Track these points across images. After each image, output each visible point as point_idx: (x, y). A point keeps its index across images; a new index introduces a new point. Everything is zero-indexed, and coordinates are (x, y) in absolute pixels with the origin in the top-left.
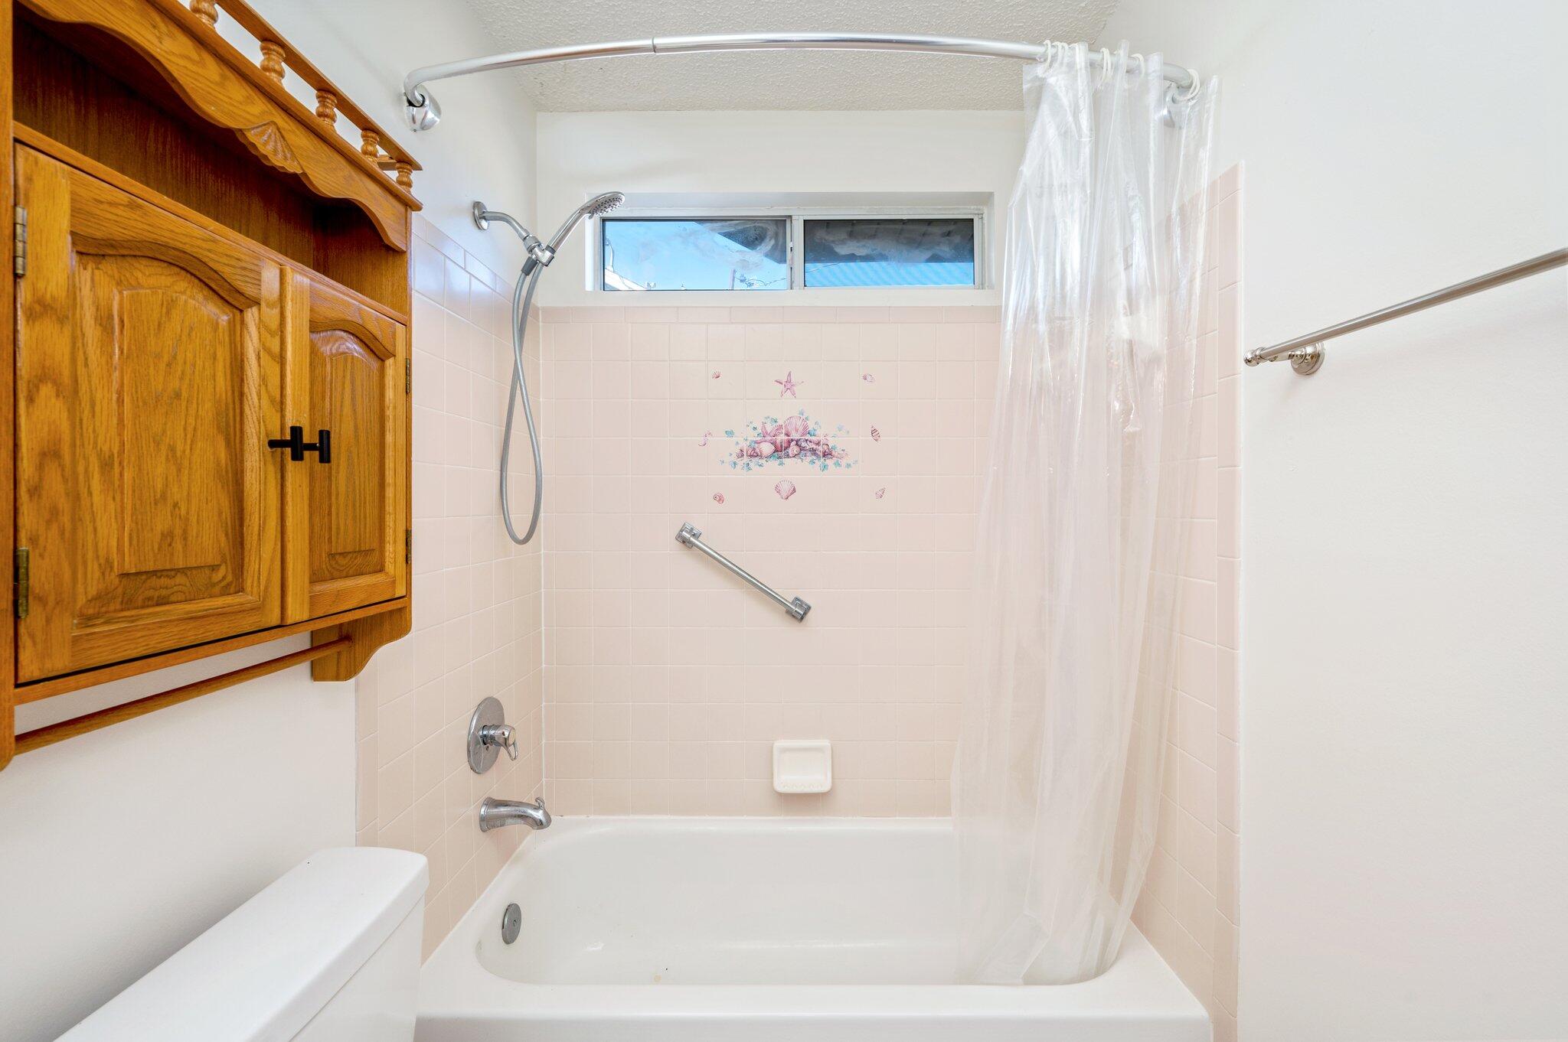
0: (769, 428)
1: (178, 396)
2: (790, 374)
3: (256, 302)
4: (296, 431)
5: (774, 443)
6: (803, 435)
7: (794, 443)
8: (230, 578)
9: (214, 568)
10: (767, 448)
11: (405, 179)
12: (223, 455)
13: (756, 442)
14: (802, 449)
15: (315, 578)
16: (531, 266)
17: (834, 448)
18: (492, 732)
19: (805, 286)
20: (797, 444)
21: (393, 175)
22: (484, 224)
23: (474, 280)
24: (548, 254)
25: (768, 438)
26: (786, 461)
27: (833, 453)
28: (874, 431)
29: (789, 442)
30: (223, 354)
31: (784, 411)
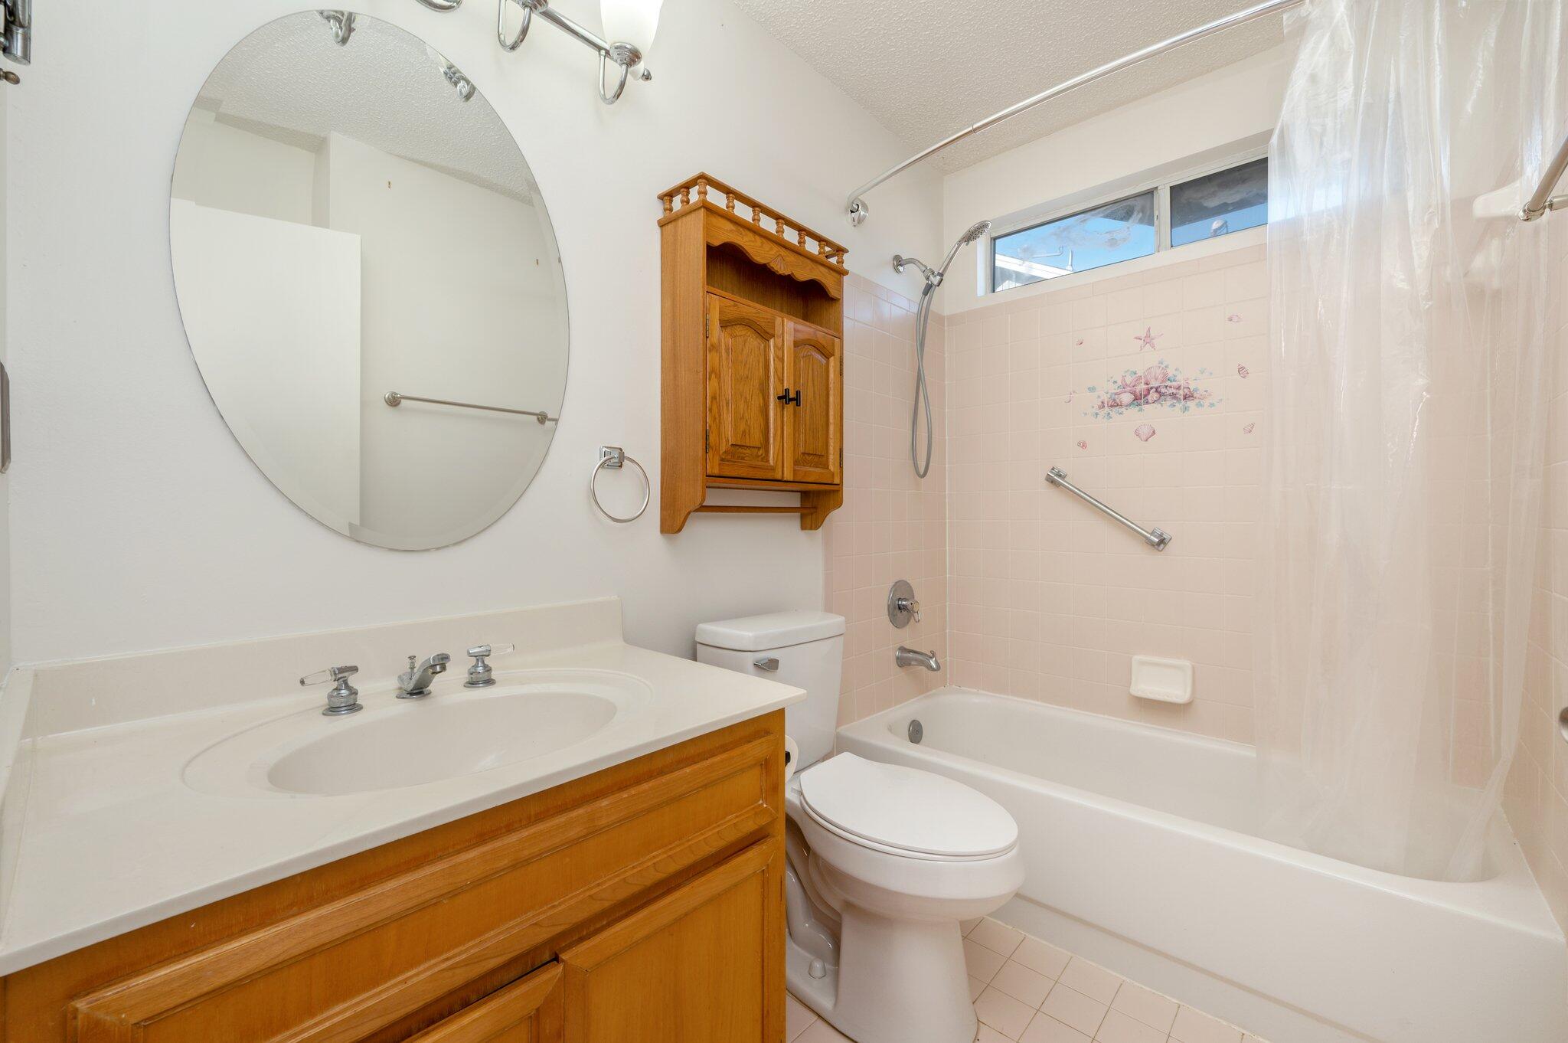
0: (1129, 380)
1: (747, 377)
2: (1149, 329)
3: (773, 336)
4: (787, 391)
5: (1134, 393)
6: (1163, 381)
7: (1154, 390)
8: (764, 455)
9: (759, 448)
10: (1127, 398)
11: (840, 260)
12: (761, 401)
13: (1116, 394)
14: (1161, 394)
15: (796, 463)
16: (928, 289)
17: (1196, 390)
18: (904, 603)
19: (1172, 247)
20: (1156, 391)
21: (833, 260)
22: (901, 269)
23: (893, 307)
24: (938, 278)
25: (1128, 389)
26: (1146, 407)
27: (1195, 395)
28: (1241, 369)
29: (1149, 391)
30: (762, 359)
31: (1144, 364)
